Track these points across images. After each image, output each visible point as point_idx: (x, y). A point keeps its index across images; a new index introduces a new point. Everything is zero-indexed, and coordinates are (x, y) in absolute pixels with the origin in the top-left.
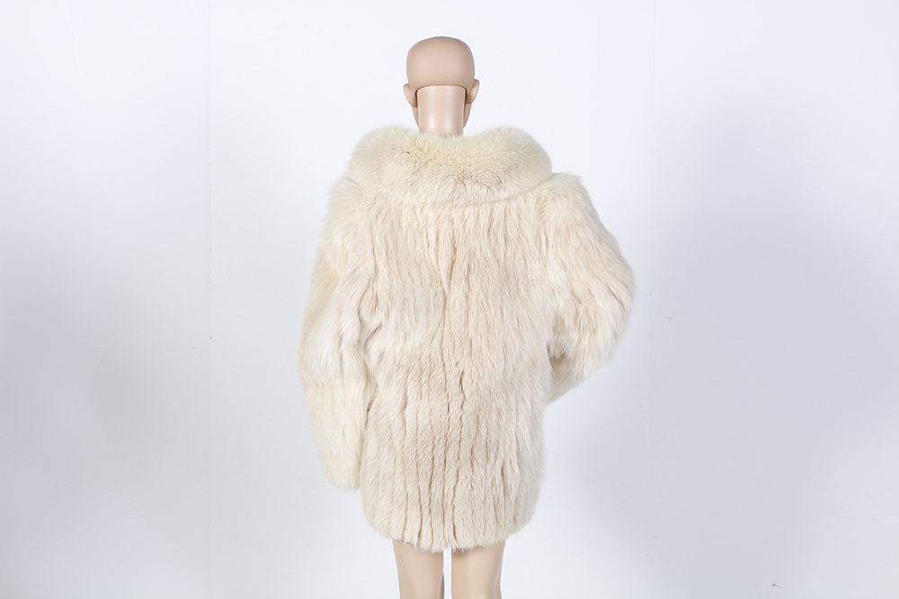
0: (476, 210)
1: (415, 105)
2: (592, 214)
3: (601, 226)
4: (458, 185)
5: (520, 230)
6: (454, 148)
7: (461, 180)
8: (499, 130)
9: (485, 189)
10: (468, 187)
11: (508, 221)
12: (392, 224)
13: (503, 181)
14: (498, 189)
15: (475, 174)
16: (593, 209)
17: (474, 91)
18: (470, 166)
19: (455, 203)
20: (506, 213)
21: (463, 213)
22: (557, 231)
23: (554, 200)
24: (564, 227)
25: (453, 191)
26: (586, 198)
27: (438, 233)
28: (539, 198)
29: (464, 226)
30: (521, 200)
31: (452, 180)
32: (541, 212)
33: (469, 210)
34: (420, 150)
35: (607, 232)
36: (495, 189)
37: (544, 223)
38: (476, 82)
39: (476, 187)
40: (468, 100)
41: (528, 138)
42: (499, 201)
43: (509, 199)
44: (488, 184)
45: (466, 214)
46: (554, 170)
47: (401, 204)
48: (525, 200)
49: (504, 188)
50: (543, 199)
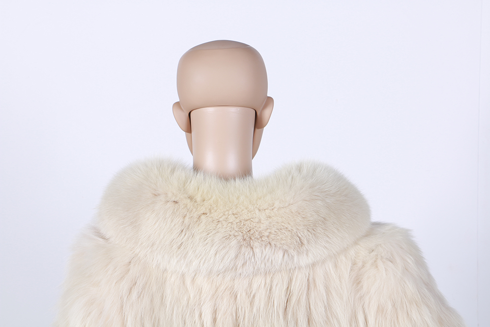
0: (268, 281)
1: (189, 129)
2: (427, 284)
3: (440, 299)
4: (243, 249)
5: (328, 307)
6: (238, 198)
7: (248, 239)
8: (299, 168)
9: (281, 254)
10: (257, 251)
11: (313, 295)
12: (152, 301)
13: (305, 242)
14: (299, 253)
15: (267, 234)
16: (429, 275)
17: (266, 112)
18: (260, 222)
19: (239, 271)
20: (310, 285)
21: (250, 285)
22: (381, 310)
23: (375, 265)
24: (390, 307)
25: (236, 257)
26: (420, 262)
27: (215, 312)
28: (354, 264)
29: (252, 303)
30: (330, 265)
31: (234, 242)
32: (357, 282)
33: (259, 281)
34: (191, 198)
35: (448, 308)
36: (295, 253)
37: (361, 298)
38: (269, 101)
39: (268, 251)
40: (258, 123)
41: (339, 178)
42: (300, 268)
43: (313, 265)
44: (285, 247)
45: (255, 286)
46: (375, 218)
47: (165, 270)
48: (336, 266)
49: (307, 251)
50: (360, 264)
